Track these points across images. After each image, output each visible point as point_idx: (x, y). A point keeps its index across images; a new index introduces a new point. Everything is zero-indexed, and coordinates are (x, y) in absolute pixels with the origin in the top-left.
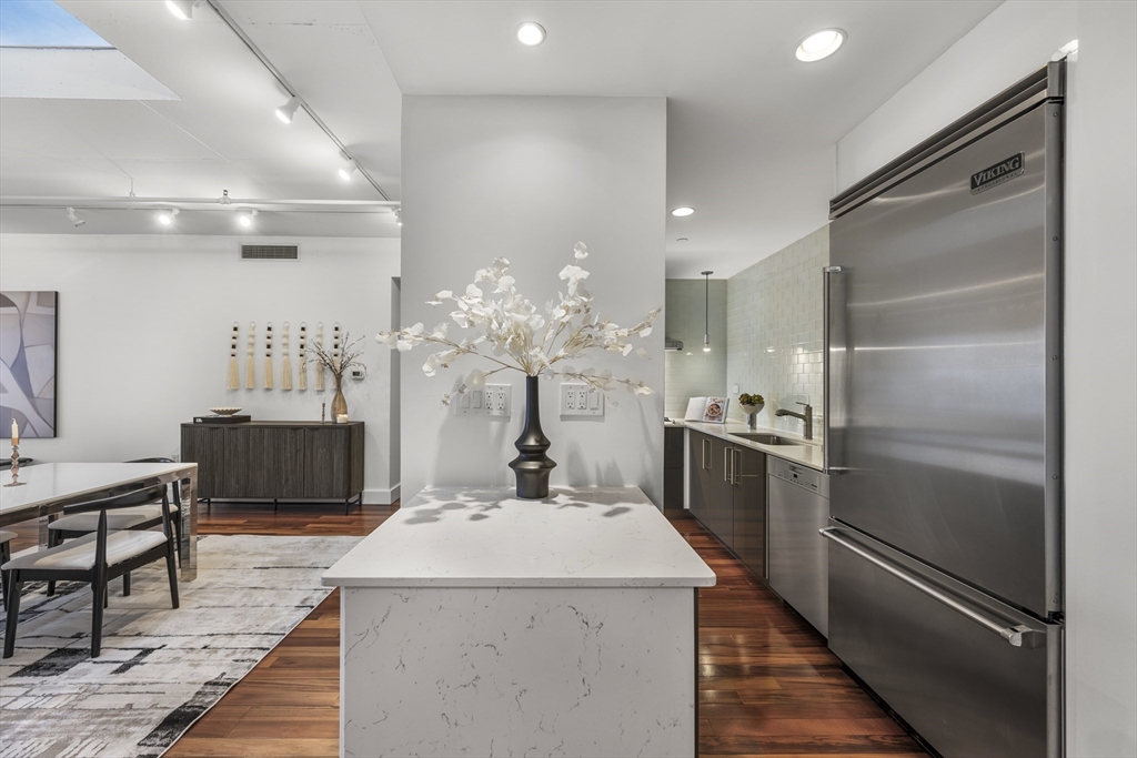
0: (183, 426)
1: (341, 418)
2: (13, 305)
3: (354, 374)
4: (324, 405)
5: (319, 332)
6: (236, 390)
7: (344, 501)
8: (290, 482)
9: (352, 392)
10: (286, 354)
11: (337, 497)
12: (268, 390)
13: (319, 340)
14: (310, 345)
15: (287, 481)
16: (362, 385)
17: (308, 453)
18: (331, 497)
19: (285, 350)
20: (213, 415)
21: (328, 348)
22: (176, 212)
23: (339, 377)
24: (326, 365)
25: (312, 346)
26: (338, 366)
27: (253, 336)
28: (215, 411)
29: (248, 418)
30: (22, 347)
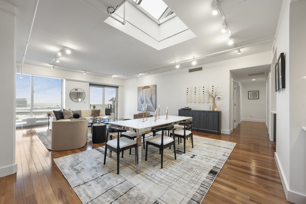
0: (179, 110)
1: (216, 110)
2: (150, 88)
3: (218, 98)
4: (210, 106)
5: (208, 88)
6: (188, 103)
7: (217, 131)
8: (203, 125)
9: (218, 103)
10: (199, 94)
11: (216, 130)
12: (195, 102)
13: (208, 90)
14: (205, 91)
15: (202, 124)
16: (220, 101)
17: (207, 118)
18: (214, 130)
19: (199, 93)
20: (185, 108)
21: (211, 92)
22: (179, 64)
23: (214, 99)
24: (211, 96)
25: (206, 91)
26: (214, 96)
27: (191, 90)
28: (185, 107)
29: (191, 109)
30: (151, 95)
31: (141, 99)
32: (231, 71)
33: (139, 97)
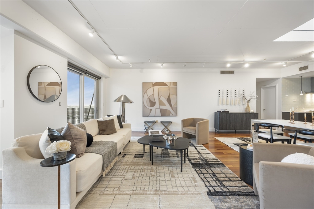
1: (252, 111)
2: (167, 85)
5: (239, 91)
12: (227, 105)
24: (245, 98)
29: (229, 112)
30: (169, 95)
31: (150, 100)
32: (257, 79)
33: (146, 97)
